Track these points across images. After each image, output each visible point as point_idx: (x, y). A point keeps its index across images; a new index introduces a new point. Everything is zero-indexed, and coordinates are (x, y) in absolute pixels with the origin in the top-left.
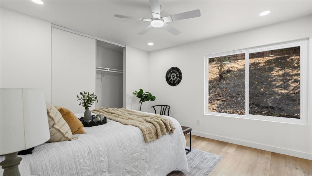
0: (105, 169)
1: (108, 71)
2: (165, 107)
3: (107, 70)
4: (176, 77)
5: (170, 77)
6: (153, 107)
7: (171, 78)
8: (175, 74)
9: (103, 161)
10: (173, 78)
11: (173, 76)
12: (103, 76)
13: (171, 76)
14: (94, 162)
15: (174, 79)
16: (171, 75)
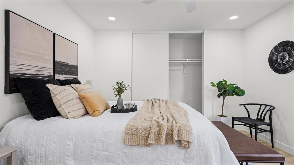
0: (69, 153)
1: (188, 61)
2: (263, 107)
3: (186, 60)
4: (287, 59)
5: (277, 60)
6: (244, 105)
7: (279, 60)
8: (285, 53)
9: (68, 144)
10: (282, 60)
11: (281, 56)
12: (185, 68)
13: (279, 57)
14: (61, 143)
15: (285, 61)
16: (277, 56)
